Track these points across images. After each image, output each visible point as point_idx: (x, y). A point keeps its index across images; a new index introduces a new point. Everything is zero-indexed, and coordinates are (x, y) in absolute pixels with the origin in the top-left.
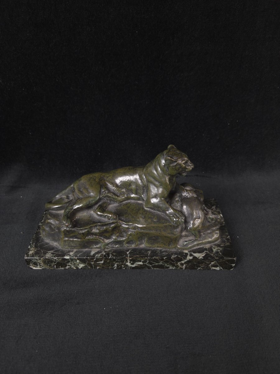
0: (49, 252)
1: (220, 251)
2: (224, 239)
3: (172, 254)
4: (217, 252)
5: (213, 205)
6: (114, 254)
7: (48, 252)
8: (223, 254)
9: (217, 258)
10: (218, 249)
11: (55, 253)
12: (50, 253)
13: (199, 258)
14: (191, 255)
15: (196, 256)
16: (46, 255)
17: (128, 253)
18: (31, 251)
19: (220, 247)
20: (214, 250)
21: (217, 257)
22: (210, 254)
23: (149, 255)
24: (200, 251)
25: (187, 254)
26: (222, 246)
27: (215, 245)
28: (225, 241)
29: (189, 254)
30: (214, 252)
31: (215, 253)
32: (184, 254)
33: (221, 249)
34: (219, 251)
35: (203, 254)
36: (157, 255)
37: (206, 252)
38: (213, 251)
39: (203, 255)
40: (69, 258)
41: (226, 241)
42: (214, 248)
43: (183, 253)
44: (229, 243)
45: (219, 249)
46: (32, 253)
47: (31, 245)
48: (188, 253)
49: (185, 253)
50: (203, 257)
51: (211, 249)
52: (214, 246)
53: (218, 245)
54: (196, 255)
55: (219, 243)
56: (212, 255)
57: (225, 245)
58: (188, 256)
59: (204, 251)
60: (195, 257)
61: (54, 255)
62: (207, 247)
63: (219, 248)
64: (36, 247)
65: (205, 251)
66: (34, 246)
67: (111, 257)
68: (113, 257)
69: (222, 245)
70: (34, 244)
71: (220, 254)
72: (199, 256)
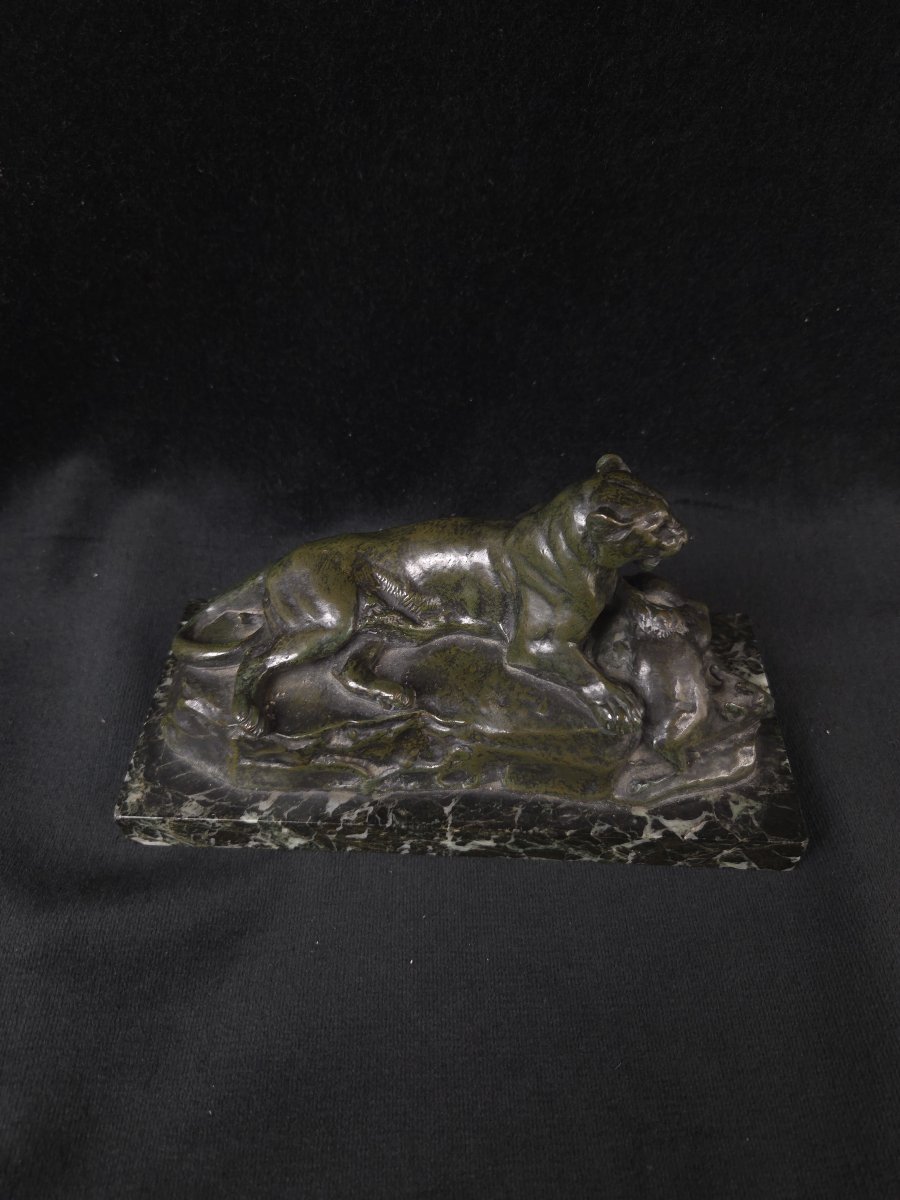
0: (190, 797)
1: (755, 814)
2: (771, 770)
3: (593, 820)
4: (745, 819)
5: (736, 640)
6: (403, 813)
7: (187, 799)
8: (765, 825)
9: (745, 840)
10: (747, 807)
11: (212, 804)
12: (194, 803)
13: (683, 836)
14: (657, 826)
15: (674, 830)
16: (183, 809)
17: (447, 810)
18: (134, 791)
19: (757, 799)
20: (736, 810)
21: (743, 835)
22: (722, 824)
23: (516, 819)
24: (686, 811)
25: (642, 821)
26: (762, 796)
27: (739, 790)
28: (773, 777)
29: (650, 822)
30: (735, 817)
31: (737, 821)
32: (635, 821)
33: (759, 806)
34: (751, 813)
35: (697, 825)
36: (543, 823)
37: (708, 818)
38: (730, 814)
39: (698, 828)
40: (255, 821)
41: (776, 776)
42: (736, 803)
43: (631, 817)
44: (786, 785)
45: (752, 808)
46: (138, 800)
47: (134, 769)
48: (648, 817)
49: (638, 818)
50: (695, 833)
51: (723, 807)
52: (734, 796)
53: (749, 793)
55: (752, 785)
56: (728, 827)
57: (771, 791)
58: (648, 828)
59: (700, 814)
60: (669, 835)
61: (209, 808)
62: (711, 799)
63: (751, 801)
64: (149, 778)
65: (705, 814)
66: (141, 775)
67: (393, 822)
68: (398, 823)
69: (762, 793)
70: (143, 766)
71: (753, 826)
72: (684, 829)
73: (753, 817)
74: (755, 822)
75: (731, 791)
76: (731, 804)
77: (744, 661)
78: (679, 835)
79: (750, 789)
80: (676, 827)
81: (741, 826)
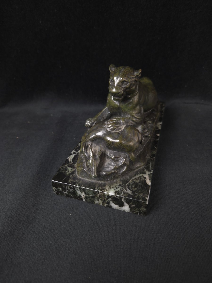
1: (66, 172)
4: (66, 169)
5: (133, 192)
8: (62, 173)
9: (61, 167)
10: (69, 171)
13: (69, 157)
14: (74, 153)
15: (71, 156)
19: (70, 174)
20: (70, 169)
22: (67, 165)
26: (70, 176)
28: (74, 180)
30: (68, 167)
31: (66, 168)
32: (78, 150)
33: (68, 173)
34: (67, 171)
35: (70, 160)
38: (69, 167)
39: (69, 160)
41: (74, 181)
42: (71, 169)
45: (68, 172)
48: (78, 152)
49: (78, 151)
52: (74, 169)
53: (73, 173)
54: (73, 156)
55: (75, 174)
57: (70, 178)
60: (71, 154)
62: (75, 165)
63: (70, 172)
65: (72, 162)
69: (71, 176)
71: (63, 170)
72: (71, 157)
73: (66, 171)
74: (64, 171)
75: (75, 169)
76: (72, 168)
77: (122, 191)
78: (70, 156)
79: (74, 173)
80: (72, 156)
81: (65, 168)
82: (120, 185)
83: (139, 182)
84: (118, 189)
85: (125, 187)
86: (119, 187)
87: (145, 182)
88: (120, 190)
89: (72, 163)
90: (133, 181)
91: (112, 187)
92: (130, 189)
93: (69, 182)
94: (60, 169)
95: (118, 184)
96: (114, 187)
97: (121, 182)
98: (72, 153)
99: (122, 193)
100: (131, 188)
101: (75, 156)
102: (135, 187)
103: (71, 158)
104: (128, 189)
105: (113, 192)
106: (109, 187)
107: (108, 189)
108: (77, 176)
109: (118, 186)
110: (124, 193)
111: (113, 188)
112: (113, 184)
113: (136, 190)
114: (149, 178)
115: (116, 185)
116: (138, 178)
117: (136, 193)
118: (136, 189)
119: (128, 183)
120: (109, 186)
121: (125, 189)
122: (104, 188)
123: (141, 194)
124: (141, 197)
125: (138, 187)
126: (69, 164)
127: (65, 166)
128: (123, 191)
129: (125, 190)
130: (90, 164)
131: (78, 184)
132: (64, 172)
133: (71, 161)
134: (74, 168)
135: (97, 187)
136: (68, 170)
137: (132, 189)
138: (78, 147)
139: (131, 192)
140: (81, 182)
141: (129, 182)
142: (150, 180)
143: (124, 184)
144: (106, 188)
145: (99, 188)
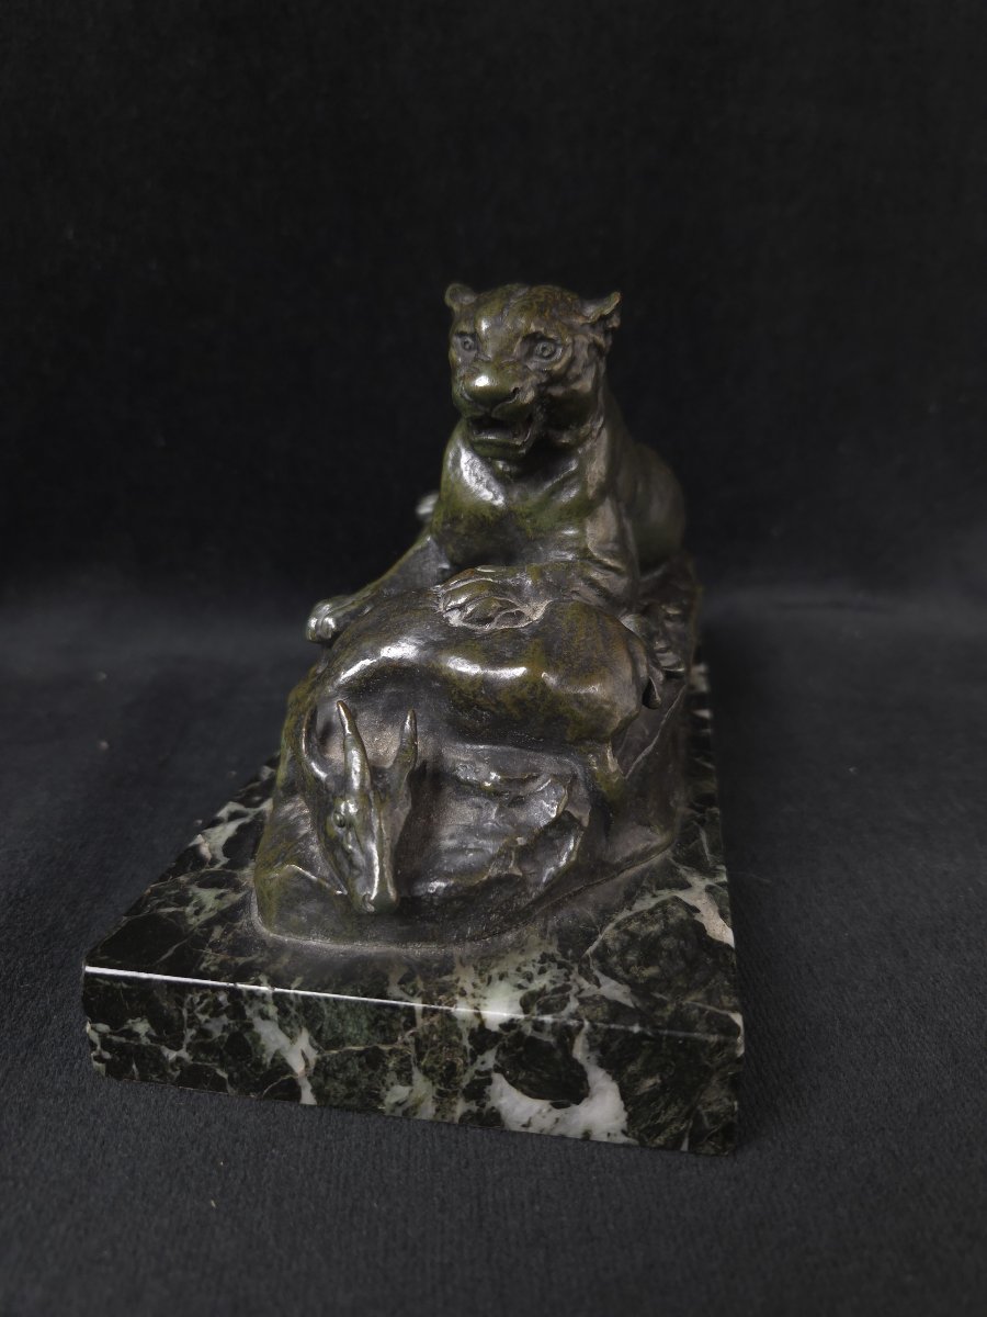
1: (182, 913)
4: (183, 900)
5: (639, 989)
8: (154, 919)
9: (149, 891)
10: (202, 907)
13: (203, 835)
14: (233, 816)
15: (219, 829)
19: (210, 924)
20: (208, 896)
22: (192, 874)
24: (241, 845)
26: (211, 931)
27: (241, 905)
28: (241, 955)
29: (246, 810)
30: (194, 889)
31: (185, 890)
32: (257, 798)
33: (195, 921)
34: (189, 910)
35: (211, 850)
38: (203, 885)
39: (205, 850)
41: (241, 960)
42: (220, 897)
44: (214, 969)
45: (197, 913)
48: (257, 810)
49: (260, 802)
50: (197, 847)
52: (236, 897)
53: (228, 916)
54: (225, 832)
55: (243, 922)
56: (182, 879)
57: (213, 946)
59: (226, 855)
60: (215, 823)
62: (246, 871)
63: (212, 914)
65: (224, 860)
69: (217, 932)
71: (159, 906)
72: (213, 837)
73: (180, 909)
74: (171, 910)
75: (245, 896)
76: (222, 891)
77: (565, 988)
78: (208, 831)
79: (236, 918)
80: (224, 829)
81: (174, 892)
82: (545, 958)
83: (665, 934)
84: (539, 984)
85: (584, 966)
86: (542, 971)
87: (700, 929)
88: (550, 987)
89: (224, 866)
90: (626, 932)
91: (494, 972)
92: (614, 976)
93: (204, 965)
94: (141, 899)
95: (536, 956)
96: (512, 971)
97: (550, 944)
98: (223, 813)
99: (568, 999)
100: (619, 970)
101: (240, 829)
102: (646, 961)
103: (212, 842)
104: (603, 979)
105: (511, 1001)
106: (480, 974)
107: (474, 985)
108: (255, 932)
109: (540, 965)
110: (582, 1001)
111: (502, 977)
112: (503, 957)
113: (651, 979)
114: (717, 908)
115: (521, 959)
116: (651, 912)
117: (658, 995)
118: (652, 971)
119: (596, 944)
120: (475, 968)
121: (587, 979)
122: (444, 983)
123: (693, 998)
124: (695, 1012)
125: (661, 962)
126: (203, 871)
127: (178, 884)
128: (575, 989)
129: (586, 985)
130: (346, 823)
131: (267, 974)
132: (171, 915)
133: (213, 855)
134: (237, 888)
135: (398, 980)
136: (195, 905)
137: (627, 972)
138: (257, 784)
139: (626, 988)
140: (285, 960)
141: (601, 937)
142: (722, 915)
143: (570, 952)
144: (460, 984)
145: (414, 987)
